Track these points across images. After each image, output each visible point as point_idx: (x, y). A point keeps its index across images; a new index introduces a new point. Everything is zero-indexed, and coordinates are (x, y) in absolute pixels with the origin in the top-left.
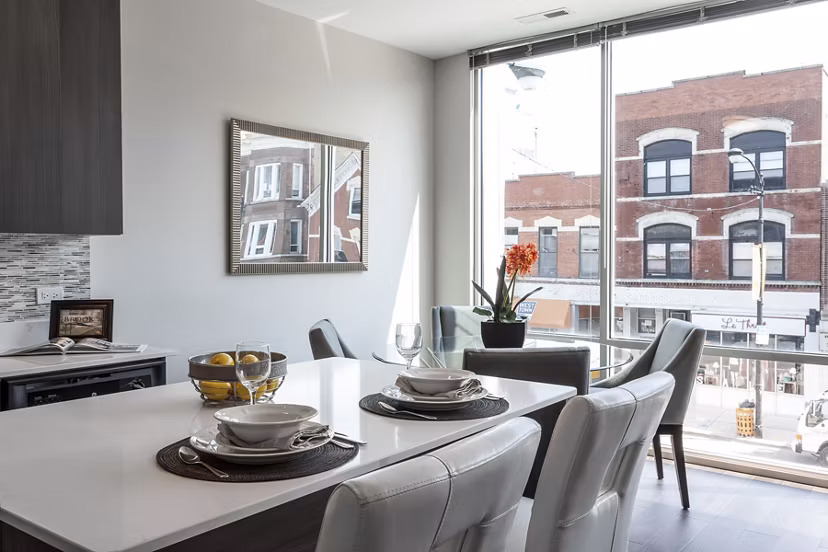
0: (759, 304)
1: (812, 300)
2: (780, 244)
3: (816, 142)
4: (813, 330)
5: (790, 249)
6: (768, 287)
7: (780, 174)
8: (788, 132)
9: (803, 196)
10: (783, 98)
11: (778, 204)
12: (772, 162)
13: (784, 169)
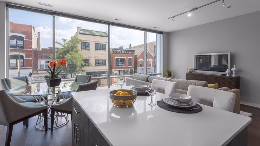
0: (19, 72)
1: (30, 71)
2: (23, 60)
3: (31, 40)
4: (30, 77)
5: (25, 61)
6: (21, 69)
7: (22, 45)
8: (24, 37)
9: (28, 50)
10: (23, 30)
11: (22, 52)
12: (20, 43)
13: (23, 44)
